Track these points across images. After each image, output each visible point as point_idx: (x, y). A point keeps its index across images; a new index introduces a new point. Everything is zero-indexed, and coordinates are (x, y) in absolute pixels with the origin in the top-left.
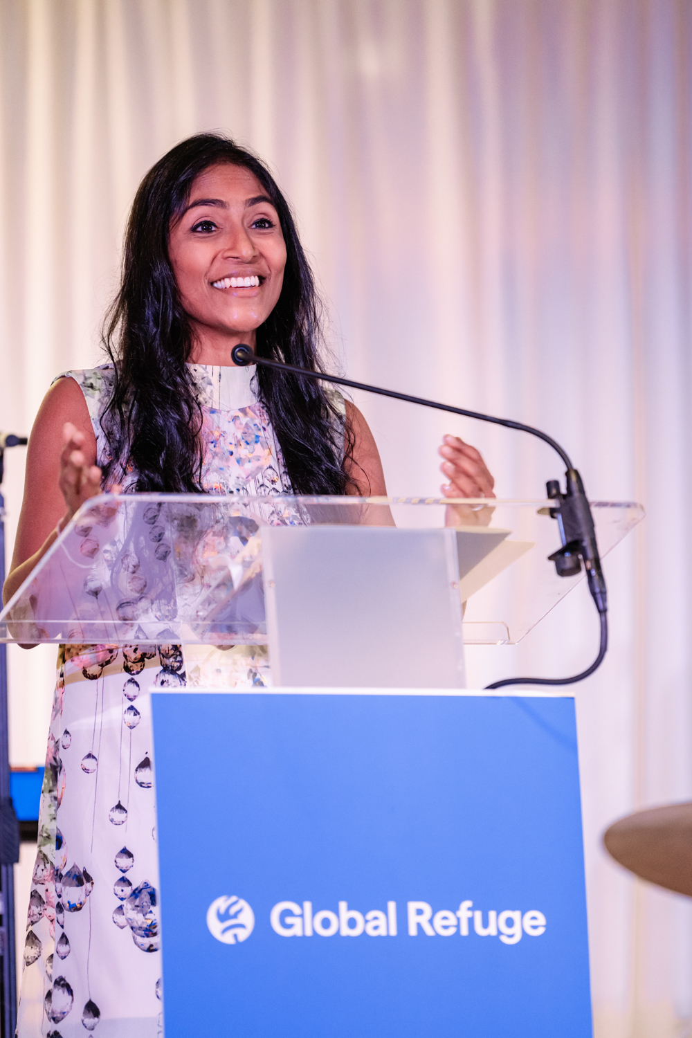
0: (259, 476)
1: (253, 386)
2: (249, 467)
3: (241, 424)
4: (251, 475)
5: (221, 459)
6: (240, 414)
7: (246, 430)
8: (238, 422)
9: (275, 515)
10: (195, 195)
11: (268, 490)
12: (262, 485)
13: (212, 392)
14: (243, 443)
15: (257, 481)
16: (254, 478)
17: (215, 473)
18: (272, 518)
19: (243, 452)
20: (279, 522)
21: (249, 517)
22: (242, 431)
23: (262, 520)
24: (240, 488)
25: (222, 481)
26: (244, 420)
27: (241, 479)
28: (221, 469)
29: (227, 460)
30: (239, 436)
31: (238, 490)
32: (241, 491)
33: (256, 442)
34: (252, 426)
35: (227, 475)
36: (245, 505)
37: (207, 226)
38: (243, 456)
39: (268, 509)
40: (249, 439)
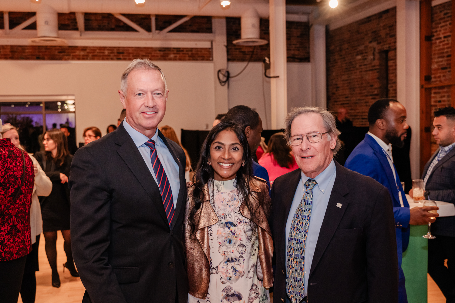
0: (235, 210)
1: (234, 184)
2: (232, 207)
3: (231, 195)
4: (233, 210)
5: (224, 206)
6: (230, 192)
7: (232, 197)
8: (230, 195)
9: (238, 220)
10: (216, 141)
11: (237, 214)
12: (236, 212)
13: (222, 188)
14: (231, 201)
15: (234, 211)
16: (233, 211)
17: (222, 211)
18: (238, 221)
19: (231, 203)
20: (240, 222)
21: (231, 221)
22: (231, 197)
23: (235, 221)
24: (229, 214)
25: (224, 212)
26: (231, 194)
27: (229, 212)
28: (224, 209)
29: (226, 206)
30: (230, 199)
31: (228, 215)
32: (229, 215)
33: (235, 200)
34: (234, 195)
35: (226, 211)
36: (230, 218)
37: (219, 148)
38: (231, 205)
39: (236, 218)
40: (233, 199)
